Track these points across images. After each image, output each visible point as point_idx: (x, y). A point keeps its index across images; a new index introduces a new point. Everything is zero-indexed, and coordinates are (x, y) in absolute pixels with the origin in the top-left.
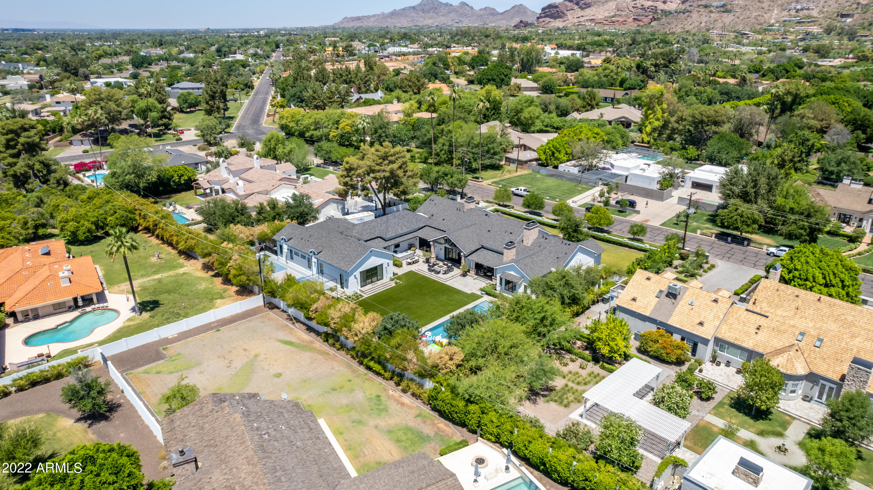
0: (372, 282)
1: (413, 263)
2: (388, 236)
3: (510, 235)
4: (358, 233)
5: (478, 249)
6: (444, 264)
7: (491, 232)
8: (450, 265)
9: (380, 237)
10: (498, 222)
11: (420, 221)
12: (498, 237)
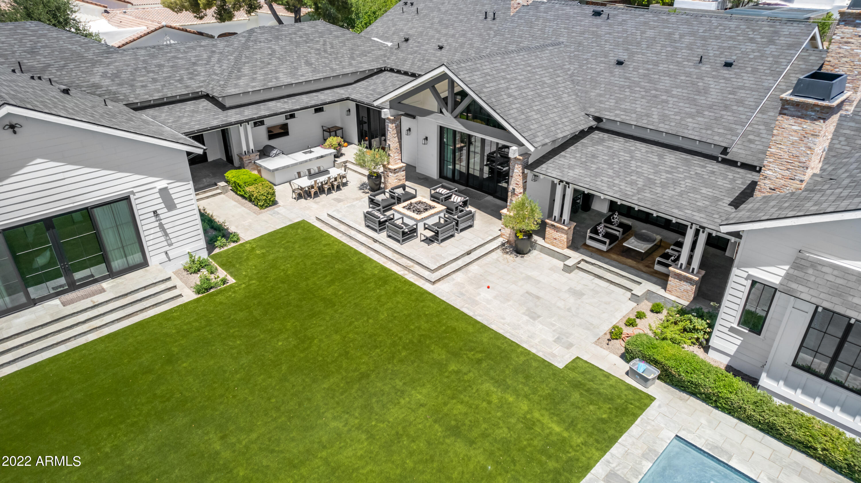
0: (73, 286)
1: (321, 190)
2: (232, 91)
3: (726, 72)
4: (116, 75)
5: (583, 134)
6: (435, 198)
7: (630, 65)
8: (457, 199)
9: (207, 97)
10: (650, 33)
11: (364, 54)
12: (667, 81)
